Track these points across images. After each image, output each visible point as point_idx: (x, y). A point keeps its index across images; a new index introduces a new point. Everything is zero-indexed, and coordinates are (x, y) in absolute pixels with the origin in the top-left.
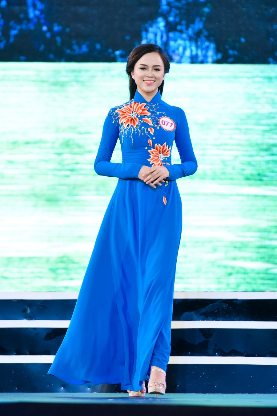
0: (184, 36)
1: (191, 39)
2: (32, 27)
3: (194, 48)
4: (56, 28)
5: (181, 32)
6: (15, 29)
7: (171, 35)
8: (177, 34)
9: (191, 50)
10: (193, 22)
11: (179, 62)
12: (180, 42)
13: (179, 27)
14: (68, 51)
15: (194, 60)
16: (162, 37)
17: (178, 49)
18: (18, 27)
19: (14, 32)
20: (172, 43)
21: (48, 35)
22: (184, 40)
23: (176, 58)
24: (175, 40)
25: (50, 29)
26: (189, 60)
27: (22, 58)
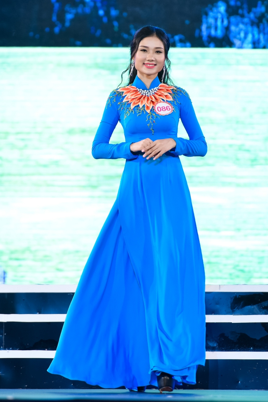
0: (246, 20)
1: (253, 24)
2: (88, 10)
3: (256, 33)
4: (114, 13)
5: (242, 16)
6: (70, 13)
7: (233, 19)
8: (239, 18)
9: (253, 34)
10: (256, 6)
11: (241, 47)
12: (241, 26)
13: (240, 11)
14: (125, 36)
15: (256, 45)
16: (223, 21)
17: (239, 34)
18: (74, 11)
19: (69, 16)
20: (233, 28)
21: (105, 20)
22: (246, 24)
23: (237, 42)
24: (237, 25)
25: (107, 13)
26: (250, 45)
27: (78, 43)
